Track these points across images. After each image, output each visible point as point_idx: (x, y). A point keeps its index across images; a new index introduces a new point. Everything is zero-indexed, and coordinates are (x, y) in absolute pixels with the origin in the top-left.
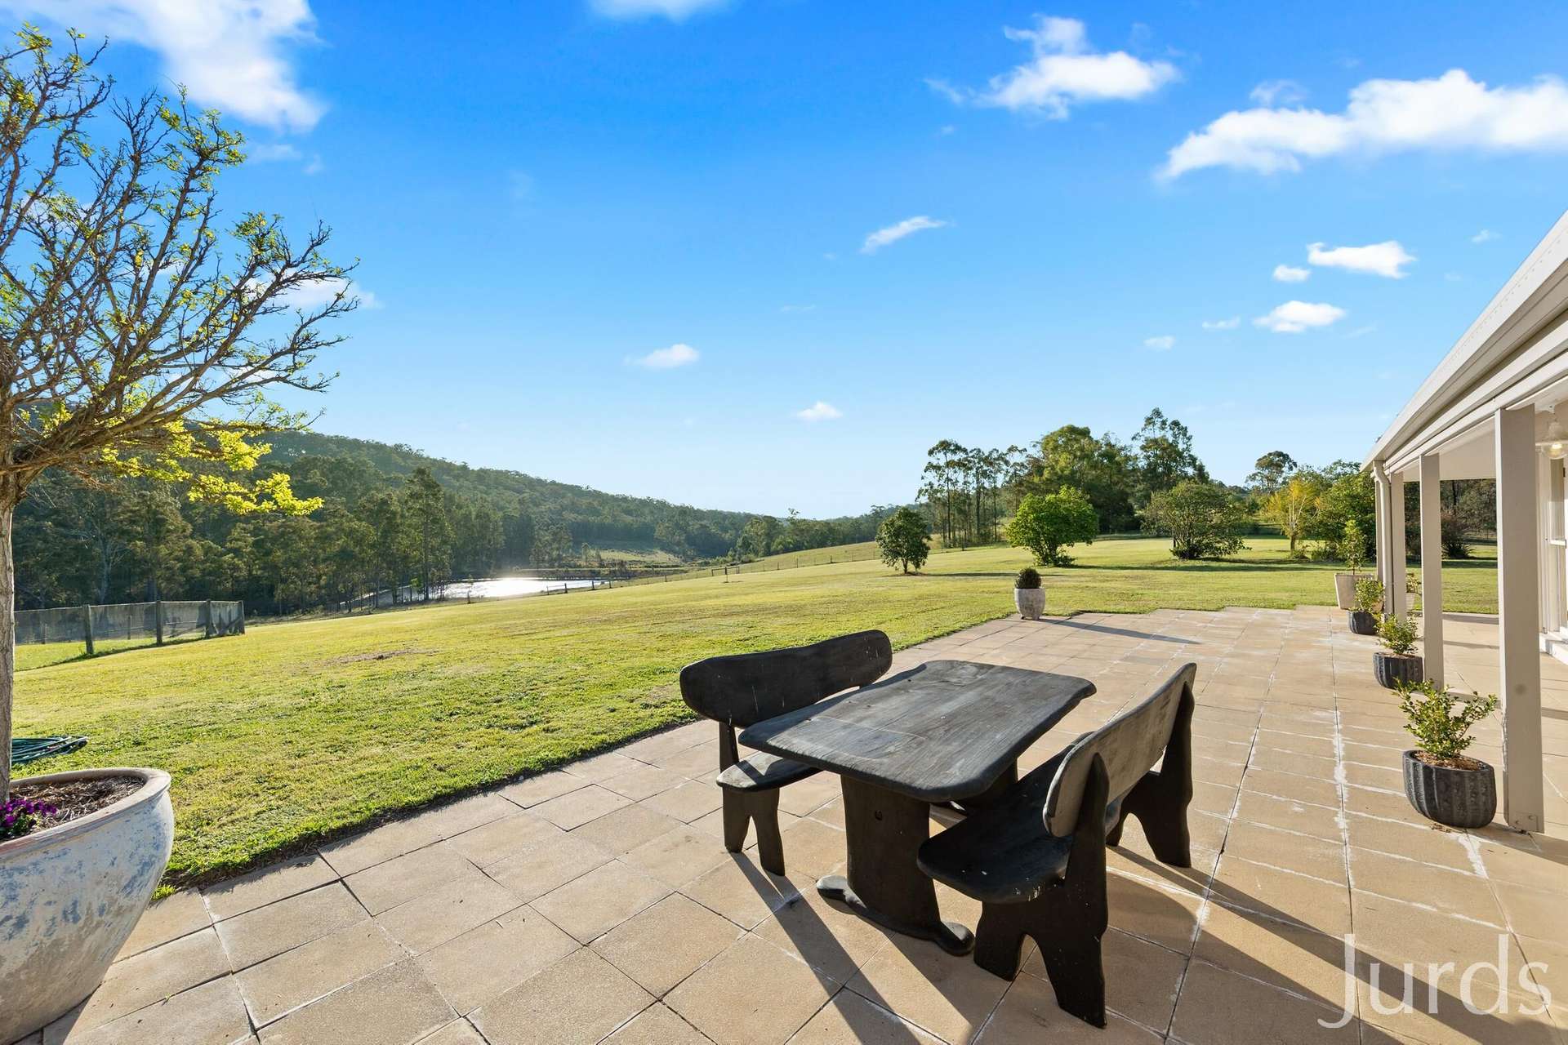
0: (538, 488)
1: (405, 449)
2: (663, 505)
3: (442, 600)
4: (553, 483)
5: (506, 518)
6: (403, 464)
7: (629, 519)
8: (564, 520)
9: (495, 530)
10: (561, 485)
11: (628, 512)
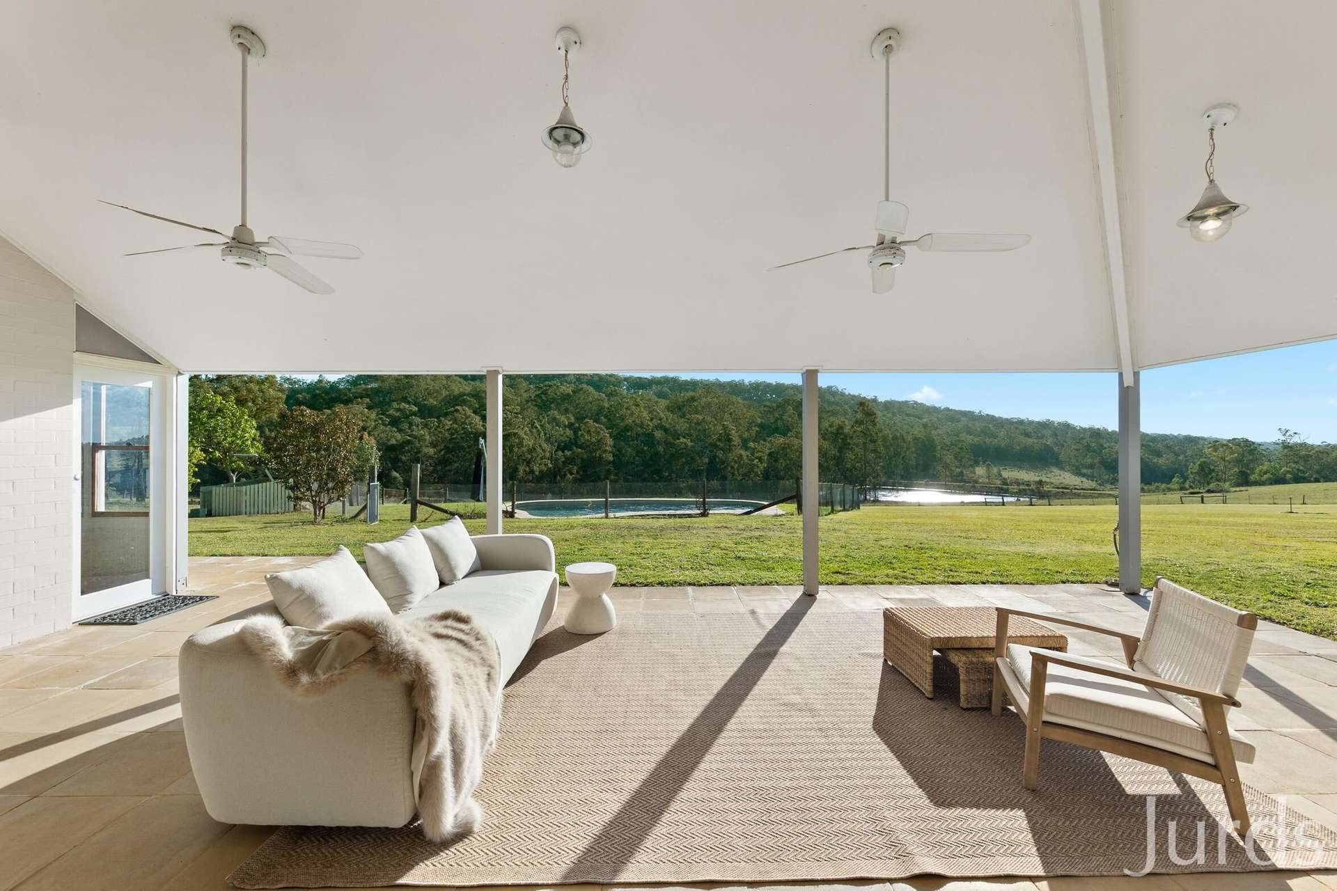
0: (935, 414)
1: (834, 389)
2: (1067, 426)
3: (876, 501)
4: (947, 409)
5: (915, 439)
6: (833, 399)
7: (1029, 441)
8: (963, 441)
9: (908, 448)
10: (955, 410)
11: (1027, 435)
